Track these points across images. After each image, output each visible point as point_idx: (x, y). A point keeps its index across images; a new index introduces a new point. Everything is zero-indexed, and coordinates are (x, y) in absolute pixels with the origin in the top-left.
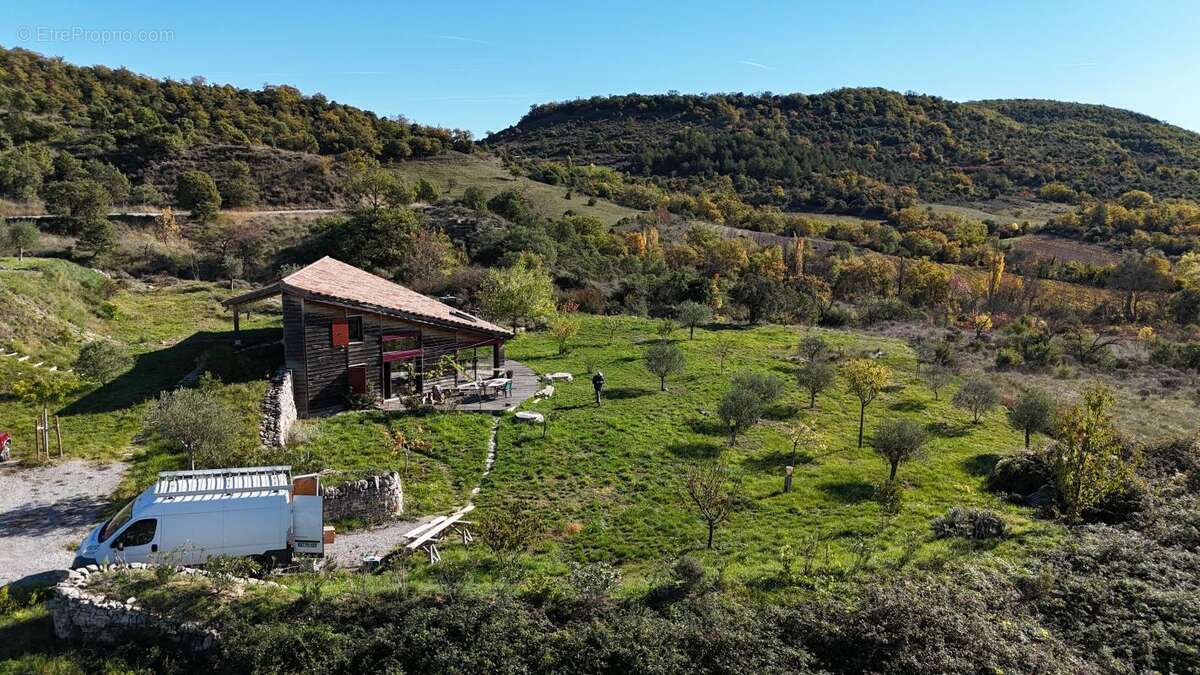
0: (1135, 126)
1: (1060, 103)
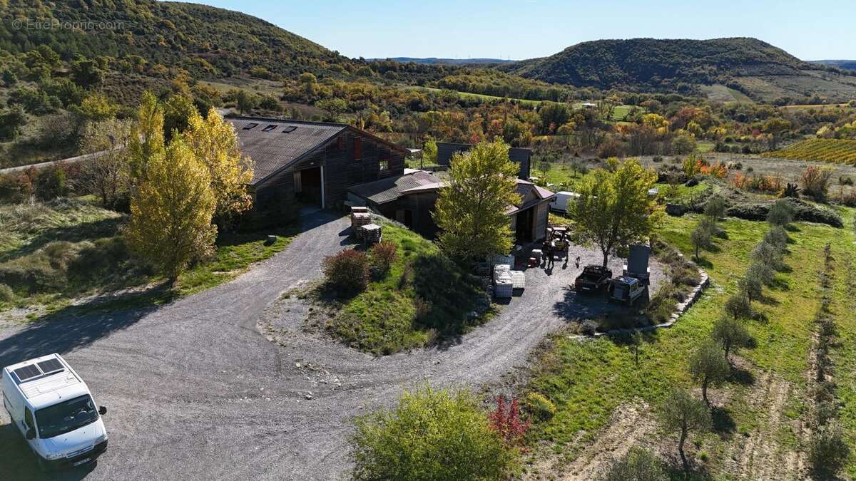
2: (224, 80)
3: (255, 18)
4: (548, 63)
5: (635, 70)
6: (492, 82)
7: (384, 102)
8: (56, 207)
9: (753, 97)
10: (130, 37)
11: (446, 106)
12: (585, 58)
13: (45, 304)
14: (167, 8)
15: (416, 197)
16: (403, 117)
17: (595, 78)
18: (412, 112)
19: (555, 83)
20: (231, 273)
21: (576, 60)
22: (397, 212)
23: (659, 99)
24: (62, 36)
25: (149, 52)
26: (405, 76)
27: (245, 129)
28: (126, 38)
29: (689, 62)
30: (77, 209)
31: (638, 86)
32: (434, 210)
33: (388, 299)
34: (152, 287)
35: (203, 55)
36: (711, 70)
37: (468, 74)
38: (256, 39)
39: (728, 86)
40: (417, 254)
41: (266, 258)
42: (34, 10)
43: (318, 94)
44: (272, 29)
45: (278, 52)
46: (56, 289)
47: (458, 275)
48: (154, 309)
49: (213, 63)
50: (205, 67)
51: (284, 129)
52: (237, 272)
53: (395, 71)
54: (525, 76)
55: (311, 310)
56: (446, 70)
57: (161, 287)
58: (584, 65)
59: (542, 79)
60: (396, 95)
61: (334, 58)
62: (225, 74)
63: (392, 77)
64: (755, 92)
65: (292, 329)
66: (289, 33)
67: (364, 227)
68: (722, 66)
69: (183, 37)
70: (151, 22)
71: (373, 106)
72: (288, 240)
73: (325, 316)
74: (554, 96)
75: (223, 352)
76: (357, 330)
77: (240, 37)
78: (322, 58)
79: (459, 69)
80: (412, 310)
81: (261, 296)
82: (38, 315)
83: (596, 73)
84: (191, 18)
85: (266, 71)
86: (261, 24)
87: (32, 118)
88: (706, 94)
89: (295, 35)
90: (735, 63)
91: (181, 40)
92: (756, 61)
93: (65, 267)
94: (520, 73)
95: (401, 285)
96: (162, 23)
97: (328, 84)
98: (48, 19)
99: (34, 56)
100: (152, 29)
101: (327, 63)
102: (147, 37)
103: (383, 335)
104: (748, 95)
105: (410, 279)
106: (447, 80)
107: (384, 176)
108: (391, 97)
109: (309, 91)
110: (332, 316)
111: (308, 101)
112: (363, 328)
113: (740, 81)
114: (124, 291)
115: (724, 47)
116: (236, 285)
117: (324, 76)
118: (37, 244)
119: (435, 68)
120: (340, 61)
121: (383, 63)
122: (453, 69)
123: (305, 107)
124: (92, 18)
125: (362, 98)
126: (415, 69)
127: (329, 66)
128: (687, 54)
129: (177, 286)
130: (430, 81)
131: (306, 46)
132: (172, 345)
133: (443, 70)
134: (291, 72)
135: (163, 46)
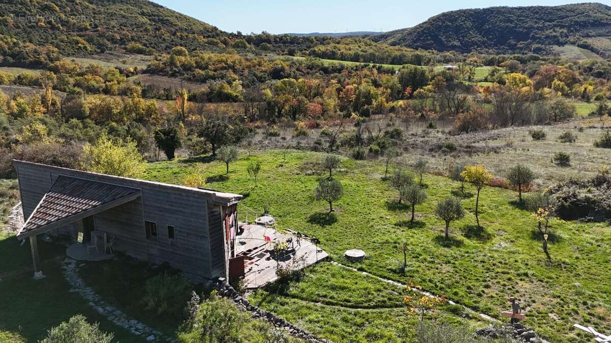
0: (153, 9)
2: (96, 56)
4: (414, 32)
5: (493, 35)
6: (360, 49)
9: (602, 55)
11: (308, 73)
12: (448, 26)
17: (457, 43)
19: (419, 49)
21: (439, 28)
23: (518, 59)
25: (26, 32)
26: (279, 47)
28: (6, 21)
29: (541, 26)
31: (497, 49)
36: (562, 32)
37: (338, 43)
39: (579, 46)
44: (161, 10)
49: (90, 41)
50: (80, 45)
53: (269, 43)
54: (394, 44)
56: (318, 41)
58: (447, 33)
59: (409, 46)
60: (260, 65)
61: (212, 33)
62: (99, 50)
63: (265, 49)
64: (604, 50)
66: (178, 13)
68: (572, 28)
70: (35, 6)
74: (418, 60)
77: (124, 17)
78: (201, 33)
79: (330, 39)
83: (457, 39)
85: (140, 46)
86: (151, 6)
88: (559, 54)
90: (584, 25)
92: (603, 23)
94: (389, 41)
101: (205, 37)
104: (598, 53)
106: (317, 49)
109: (172, 63)
113: (590, 41)
115: (572, 11)
117: (197, 49)
120: (218, 35)
121: (260, 36)
122: (324, 39)
123: (165, 79)
126: (289, 40)
127: (206, 40)
128: (539, 19)
130: (301, 51)
131: (192, 24)
133: (315, 40)
134: (167, 47)
135: (41, 27)
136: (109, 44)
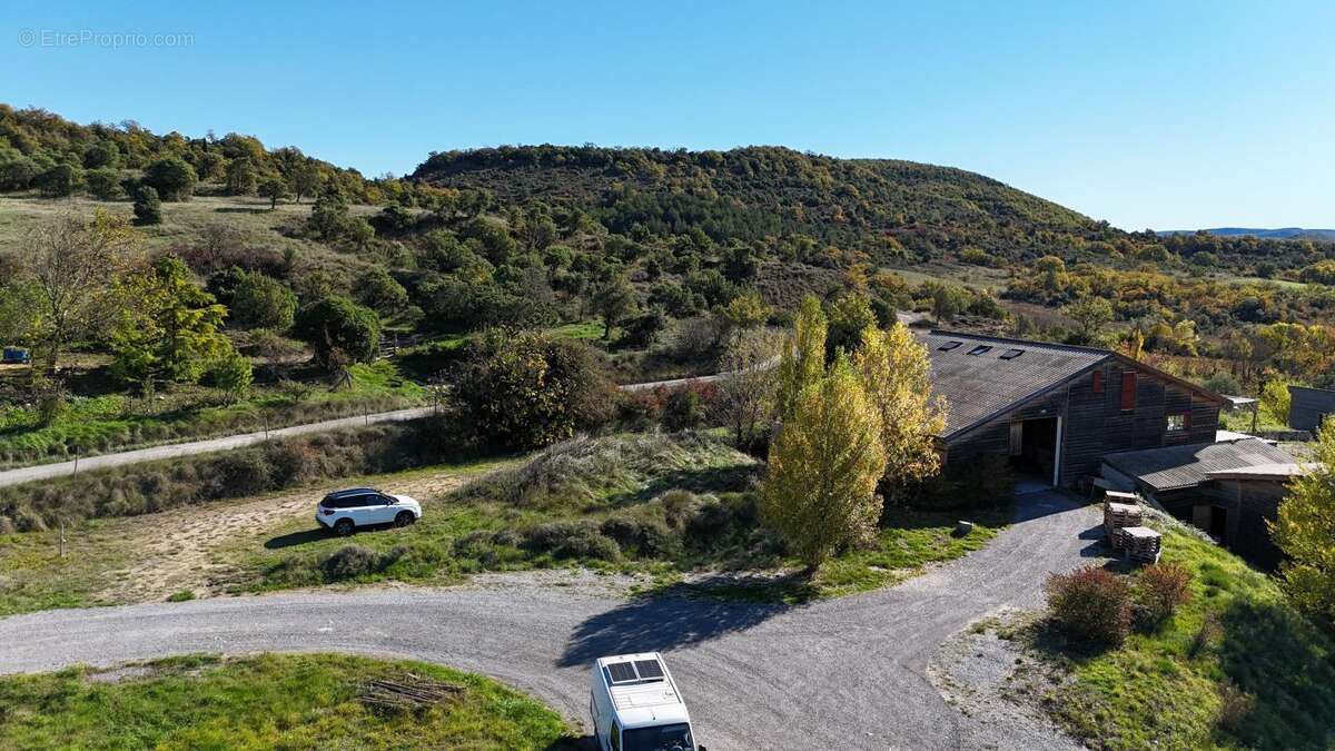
1: (921, 165)
2: (917, 267)
3: (975, 175)
7: (1186, 305)
8: (682, 442)
10: (799, 209)
11: (1314, 315)
13: (653, 574)
14: (851, 168)
15: (1239, 486)
16: (1222, 331)
18: (1239, 322)
20: (896, 573)
22: (1195, 508)
24: (718, 212)
25: (820, 230)
26: (1233, 259)
27: (941, 349)
28: (793, 212)
30: (705, 448)
32: (1275, 518)
33: (1164, 672)
34: (783, 574)
35: (892, 231)
38: (973, 206)
40: (1232, 597)
41: (952, 557)
42: (692, 179)
43: (1065, 290)
44: (1000, 189)
45: (1006, 225)
46: (668, 556)
47: (1321, 652)
48: (782, 609)
49: (905, 243)
50: (893, 249)
51: (1002, 353)
52: (905, 572)
53: (1212, 253)
55: (1019, 662)
56: (1321, 250)
57: (797, 576)
60: (1211, 293)
61: (1099, 233)
62: (920, 259)
63: (1205, 263)
65: (984, 688)
66: (1027, 195)
67: (1129, 530)
69: (868, 207)
70: (828, 189)
71: (1164, 310)
72: (989, 532)
73: (1042, 679)
75: (872, 701)
76: (1099, 718)
77: (949, 204)
78: (1078, 232)
80: (1214, 703)
81: (939, 619)
82: (644, 588)
84: (883, 180)
85: (983, 254)
86: (984, 183)
87: (671, 320)
89: (1035, 198)
91: (865, 211)
93: (681, 525)
95: (1195, 650)
96: (843, 189)
97: (1083, 275)
98: (705, 190)
99: (684, 242)
100: (828, 198)
101: (1086, 239)
102: (819, 210)
103: (1151, 739)
105: (1214, 641)
106: (1321, 268)
107: (1176, 440)
108: (1199, 296)
109: (1050, 284)
110: (1056, 681)
111: (1047, 299)
112: (1112, 716)
114: (748, 574)
116: (901, 594)
117: (1078, 260)
118: (655, 490)
119: (1297, 247)
120: (1109, 236)
121: (1191, 238)
123: (1040, 310)
124: (757, 186)
125: (1144, 297)
126: (1255, 248)
127: (1089, 244)
129: (817, 580)
130: (1283, 269)
131: (1052, 214)
132: (802, 674)
133: (1313, 249)
134: (1024, 255)
135: (839, 221)
136: (934, 249)
